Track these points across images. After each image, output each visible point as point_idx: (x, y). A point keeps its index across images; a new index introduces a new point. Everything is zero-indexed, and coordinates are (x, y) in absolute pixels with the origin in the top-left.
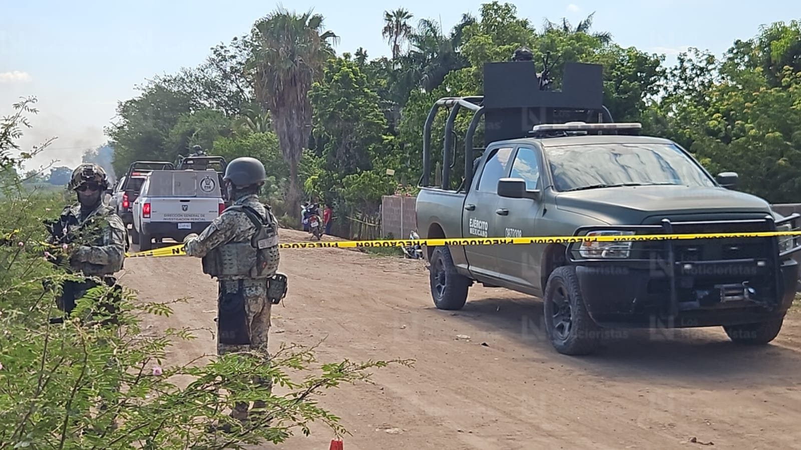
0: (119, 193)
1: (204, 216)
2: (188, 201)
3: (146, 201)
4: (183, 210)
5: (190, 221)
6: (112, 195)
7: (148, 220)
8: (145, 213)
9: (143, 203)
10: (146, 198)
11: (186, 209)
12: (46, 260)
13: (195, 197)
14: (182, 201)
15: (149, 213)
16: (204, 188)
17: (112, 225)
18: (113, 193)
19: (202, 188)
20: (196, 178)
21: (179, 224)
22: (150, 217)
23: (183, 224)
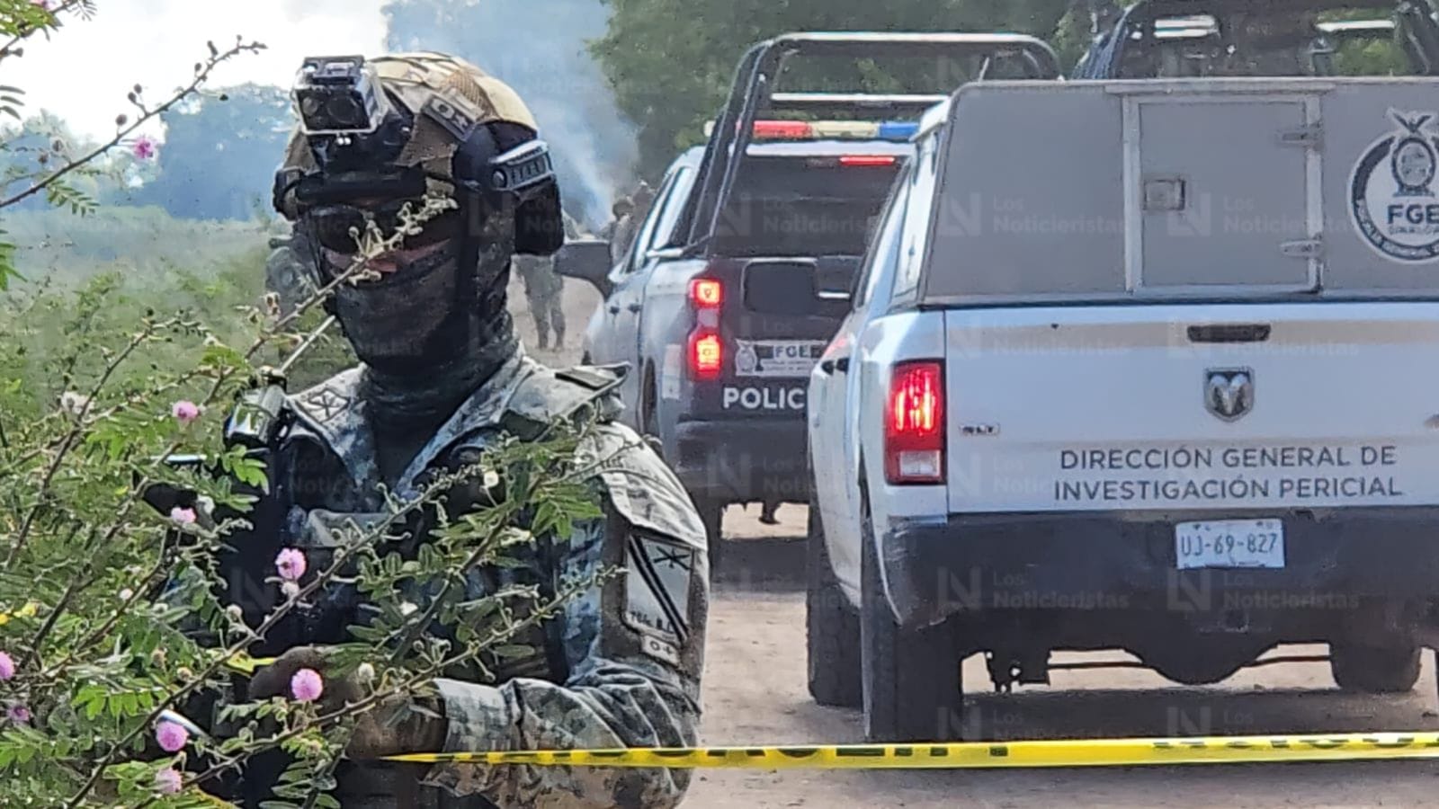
0: (662, 274)
1: (1385, 455)
2: (1259, 333)
3: (909, 340)
4: (1219, 409)
5: (1273, 501)
6: (607, 289)
7: (928, 504)
8: (902, 440)
9: (885, 355)
10: (909, 319)
11: (1240, 408)
12: (176, 778)
13: (1313, 296)
14: (1197, 334)
15: (936, 439)
16: (1380, 221)
17: (622, 503)
18: (615, 276)
19: (1365, 222)
20: (1309, 138)
21: (1183, 531)
22: (942, 480)
23: (1219, 529)
